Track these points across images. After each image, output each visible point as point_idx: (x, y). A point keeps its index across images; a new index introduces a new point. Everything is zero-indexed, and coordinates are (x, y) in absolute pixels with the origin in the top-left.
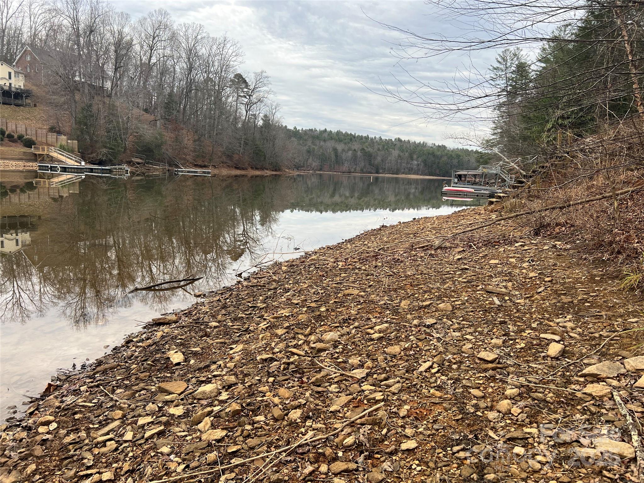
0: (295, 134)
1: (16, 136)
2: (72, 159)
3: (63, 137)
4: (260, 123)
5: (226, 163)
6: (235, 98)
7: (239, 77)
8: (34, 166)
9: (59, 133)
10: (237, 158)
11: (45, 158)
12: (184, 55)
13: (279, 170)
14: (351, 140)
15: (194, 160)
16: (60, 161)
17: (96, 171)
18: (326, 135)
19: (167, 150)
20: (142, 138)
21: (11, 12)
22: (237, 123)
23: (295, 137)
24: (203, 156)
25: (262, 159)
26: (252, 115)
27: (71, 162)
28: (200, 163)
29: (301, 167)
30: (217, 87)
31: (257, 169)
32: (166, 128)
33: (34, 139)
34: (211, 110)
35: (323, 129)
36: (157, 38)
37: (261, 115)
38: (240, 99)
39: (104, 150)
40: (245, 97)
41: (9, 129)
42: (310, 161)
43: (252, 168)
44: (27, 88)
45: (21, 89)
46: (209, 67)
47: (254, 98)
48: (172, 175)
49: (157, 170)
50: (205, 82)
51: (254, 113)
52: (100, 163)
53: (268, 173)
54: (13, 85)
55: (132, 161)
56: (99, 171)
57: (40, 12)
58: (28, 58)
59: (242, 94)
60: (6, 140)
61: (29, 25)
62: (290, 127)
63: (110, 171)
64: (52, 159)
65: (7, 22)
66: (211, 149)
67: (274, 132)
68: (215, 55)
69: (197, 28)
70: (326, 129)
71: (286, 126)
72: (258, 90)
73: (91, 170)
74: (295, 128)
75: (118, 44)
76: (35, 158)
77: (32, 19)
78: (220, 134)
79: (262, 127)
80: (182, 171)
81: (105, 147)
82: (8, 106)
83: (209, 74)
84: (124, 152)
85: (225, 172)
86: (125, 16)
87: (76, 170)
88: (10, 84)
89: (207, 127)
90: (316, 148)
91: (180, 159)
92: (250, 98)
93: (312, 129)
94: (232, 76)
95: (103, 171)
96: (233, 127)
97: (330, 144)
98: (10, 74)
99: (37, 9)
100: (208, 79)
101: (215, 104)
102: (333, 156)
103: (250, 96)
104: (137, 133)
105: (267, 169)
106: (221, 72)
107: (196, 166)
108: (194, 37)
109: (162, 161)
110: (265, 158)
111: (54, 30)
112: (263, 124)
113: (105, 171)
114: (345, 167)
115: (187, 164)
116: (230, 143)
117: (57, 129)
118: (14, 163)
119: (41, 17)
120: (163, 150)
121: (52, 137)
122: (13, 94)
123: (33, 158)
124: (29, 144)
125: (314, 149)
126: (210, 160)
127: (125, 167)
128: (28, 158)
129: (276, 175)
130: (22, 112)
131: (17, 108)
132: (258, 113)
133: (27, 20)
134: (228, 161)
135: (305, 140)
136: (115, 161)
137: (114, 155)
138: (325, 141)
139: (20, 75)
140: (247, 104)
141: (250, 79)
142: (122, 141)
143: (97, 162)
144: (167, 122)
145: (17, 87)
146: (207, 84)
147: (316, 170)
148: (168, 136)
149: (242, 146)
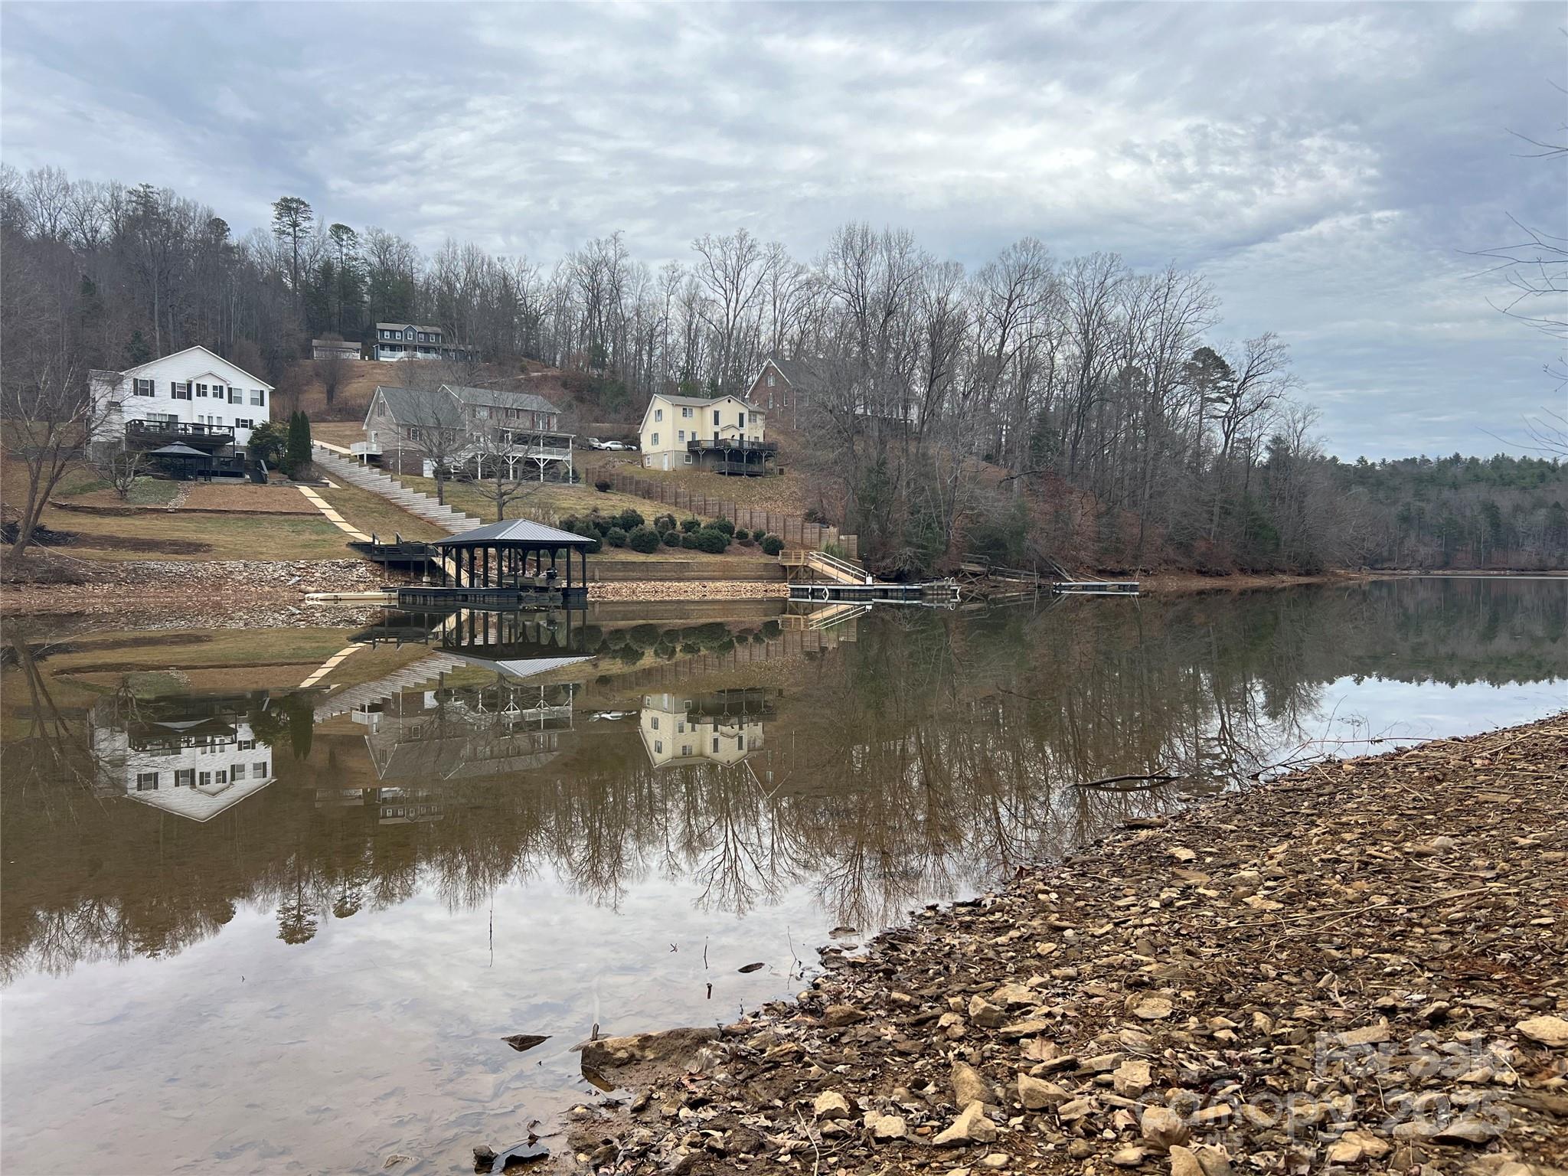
0: (1363, 474)
1: (751, 535)
2: (848, 573)
3: (833, 530)
4: (1264, 457)
5: (1175, 562)
6: (1195, 407)
7: (1206, 355)
8: (783, 589)
9: (824, 522)
10: (1203, 549)
11: (801, 574)
12: (1074, 328)
13: (1318, 572)
14: (1542, 477)
15: (1098, 560)
16: (827, 579)
17: (895, 594)
18: (1458, 470)
19: (1036, 542)
20: (981, 520)
21: (742, 298)
22: (1200, 465)
23: (1363, 483)
24: (1117, 550)
25: (1270, 547)
26: (1239, 441)
27: (847, 580)
28: (1111, 565)
29: (1384, 560)
30: (1150, 388)
31: (1256, 572)
32: (1034, 493)
33: (781, 537)
34: (1135, 440)
35: (1448, 455)
36: (1016, 304)
37: (1264, 439)
38: (1209, 407)
39: (908, 551)
40: (1221, 400)
41: (740, 522)
42: (1411, 542)
43: (1243, 571)
44: (769, 440)
45: (759, 444)
46: (1132, 344)
47: (1245, 402)
48: (1047, 596)
49: (1014, 586)
50: (1123, 379)
51: (1248, 435)
52: (900, 577)
53: (1288, 580)
54: (746, 438)
55: (960, 570)
56: (900, 594)
57: (792, 288)
58: (771, 382)
59: (1214, 396)
60: (735, 542)
61: (771, 317)
62: (1349, 459)
63: (921, 594)
64: (813, 575)
65: (735, 317)
66: (1136, 531)
67: (1302, 478)
68: (1147, 317)
69: (1104, 263)
70: (1457, 456)
71: (1334, 459)
72: (1255, 380)
73: (885, 593)
74: (1362, 460)
75: (938, 327)
76: (784, 573)
77: (778, 304)
78: (1160, 494)
79: (1267, 467)
80: (1069, 588)
81: (909, 544)
82: (737, 478)
83: (1131, 359)
84: (945, 553)
85: (1172, 584)
86: (951, 271)
87: (857, 595)
88: (742, 436)
89: (1126, 482)
90: (1428, 508)
91: (1065, 558)
92: (1235, 402)
93: (1414, 459)
94: (1186, 356)
95: (908, 594)
96: (1192, 477)
97: (1473, 496)
98: (741, 416)
99: (786, 285)
100: (1129, 372)
101: (1145, 426)
102: (1484, 525)
103: (1235, 396)
104: (973, 509)
105: (1284, 572)
106: (1162, 353)
107: (1102, 573)
108: (1096, 285)
109: (1024, 567)
110: (1278, 545)
111: (817, 319)
112: (1271, 461)
113: (911, 595)
114: (1528, 553)
115: (1081, 570)
116: (1185, 514)
117: (820, 515)
118: (748, 585)
119: (792, 299)
120: (1027, 543)
121: (812, 531)
122: (745, 454)
123: (780, 574)
124: (773, 547)
125: (1421, 512)
126: (1135, 557)
127: (950, 583)
128: (772, 574)
129: (1308, 586)
130: (759, 486)
131: (752, 481)
132: (1255, 434)
133: (769, 307)
134: (1180, 558)
135: (1394, 489)
136: (927, 572)
137: (926, 559)
138: (1455, 486)
139: (759, 417)
140: (1228, 417)
141: (1235, 356)
142: (941, 529)
143: (892, 576)
144: (1034, 480)
145: (752, 440)
146: (1128, 382)
147: (1433, 567)
148: (1039, 509)
149: (1216, 519)
